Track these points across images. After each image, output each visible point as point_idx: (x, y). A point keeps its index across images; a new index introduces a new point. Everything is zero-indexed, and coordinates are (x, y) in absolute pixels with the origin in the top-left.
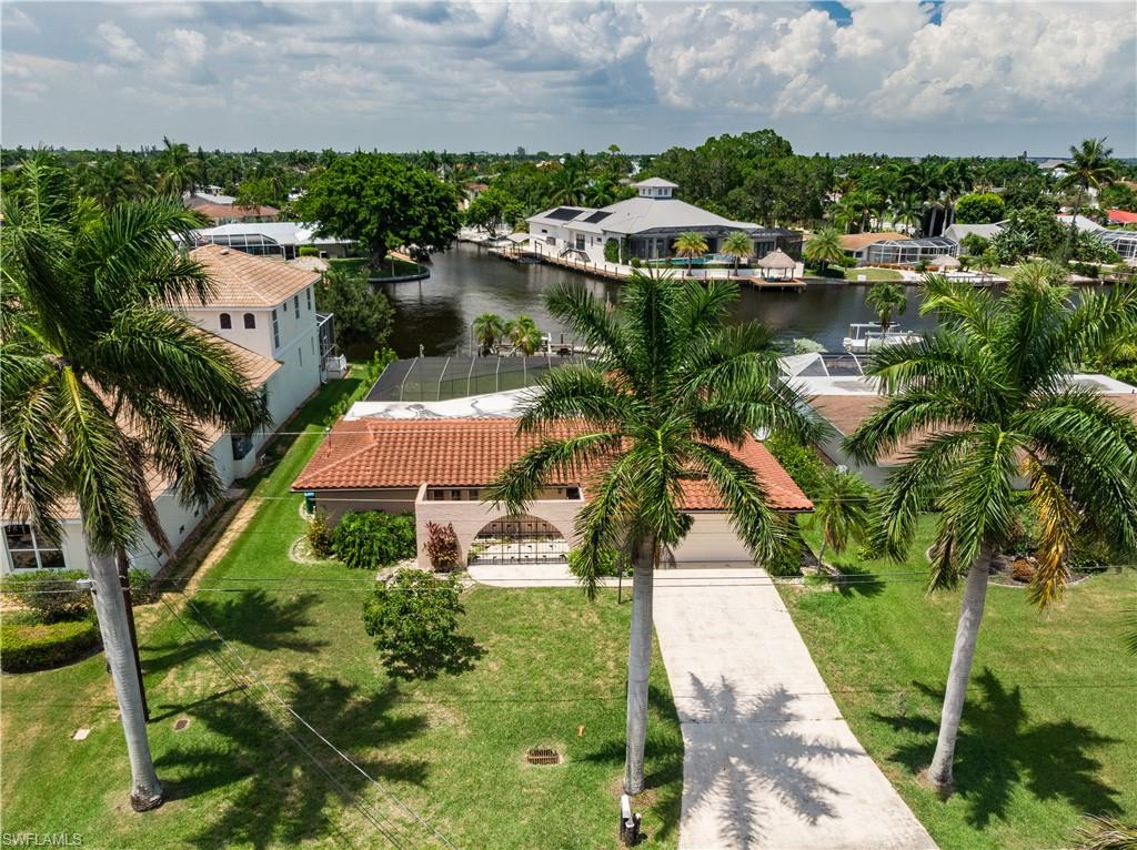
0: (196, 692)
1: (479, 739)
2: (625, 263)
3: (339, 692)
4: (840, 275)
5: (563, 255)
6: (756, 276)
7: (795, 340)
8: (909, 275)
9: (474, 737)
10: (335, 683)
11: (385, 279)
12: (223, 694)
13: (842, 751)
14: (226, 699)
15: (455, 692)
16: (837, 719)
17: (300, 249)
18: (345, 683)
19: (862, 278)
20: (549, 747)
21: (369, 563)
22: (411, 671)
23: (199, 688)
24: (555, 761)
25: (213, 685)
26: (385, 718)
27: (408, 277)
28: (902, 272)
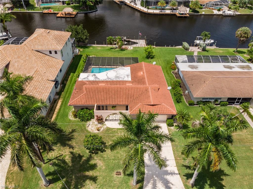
0: (53, 156)
1: (107, 169)
2: (145, 7)
3: (80, 157)
4: (198, 12)
5: (130, 3)
6: (177, 12)
7: (183, 42)
8: (216, 12)
9: (106, 169)
10: (79, 154)
11: (87, 12)
12: (58, 157)
13: (175, 174)
14: (59, 158)
15: (102, 157)
16: (175, 166)
17: (66, 2)
18: (81, 154)
19: (203, 13)
20: (120, 171)
21: (85, 121)
22: (93, 151)
23: (53, 155)
24: (121, 175)
25: (56, 154)
26: (89, 164)
27: (92, 11)
28: (214, 11)
